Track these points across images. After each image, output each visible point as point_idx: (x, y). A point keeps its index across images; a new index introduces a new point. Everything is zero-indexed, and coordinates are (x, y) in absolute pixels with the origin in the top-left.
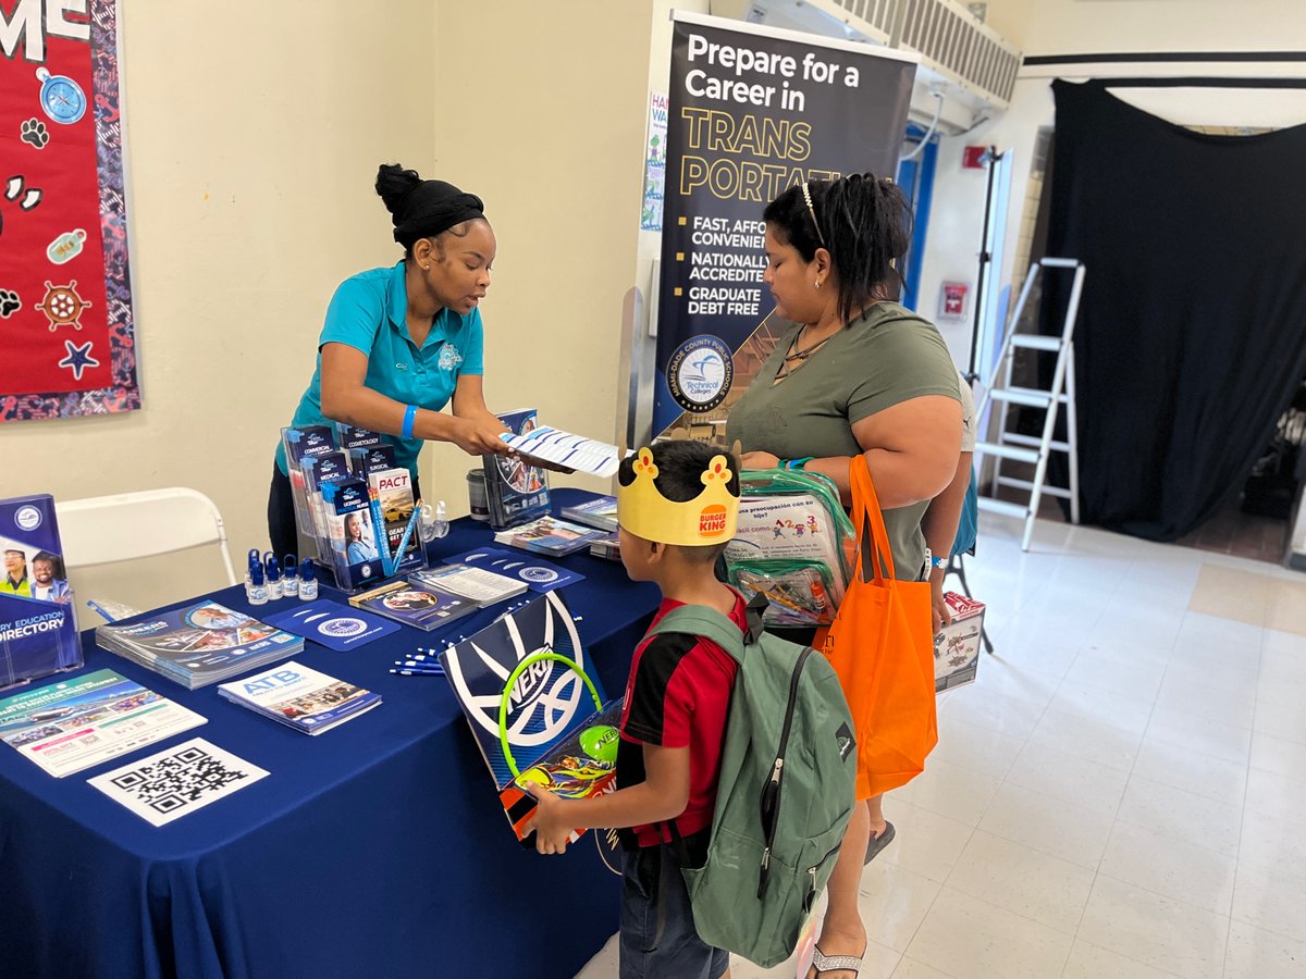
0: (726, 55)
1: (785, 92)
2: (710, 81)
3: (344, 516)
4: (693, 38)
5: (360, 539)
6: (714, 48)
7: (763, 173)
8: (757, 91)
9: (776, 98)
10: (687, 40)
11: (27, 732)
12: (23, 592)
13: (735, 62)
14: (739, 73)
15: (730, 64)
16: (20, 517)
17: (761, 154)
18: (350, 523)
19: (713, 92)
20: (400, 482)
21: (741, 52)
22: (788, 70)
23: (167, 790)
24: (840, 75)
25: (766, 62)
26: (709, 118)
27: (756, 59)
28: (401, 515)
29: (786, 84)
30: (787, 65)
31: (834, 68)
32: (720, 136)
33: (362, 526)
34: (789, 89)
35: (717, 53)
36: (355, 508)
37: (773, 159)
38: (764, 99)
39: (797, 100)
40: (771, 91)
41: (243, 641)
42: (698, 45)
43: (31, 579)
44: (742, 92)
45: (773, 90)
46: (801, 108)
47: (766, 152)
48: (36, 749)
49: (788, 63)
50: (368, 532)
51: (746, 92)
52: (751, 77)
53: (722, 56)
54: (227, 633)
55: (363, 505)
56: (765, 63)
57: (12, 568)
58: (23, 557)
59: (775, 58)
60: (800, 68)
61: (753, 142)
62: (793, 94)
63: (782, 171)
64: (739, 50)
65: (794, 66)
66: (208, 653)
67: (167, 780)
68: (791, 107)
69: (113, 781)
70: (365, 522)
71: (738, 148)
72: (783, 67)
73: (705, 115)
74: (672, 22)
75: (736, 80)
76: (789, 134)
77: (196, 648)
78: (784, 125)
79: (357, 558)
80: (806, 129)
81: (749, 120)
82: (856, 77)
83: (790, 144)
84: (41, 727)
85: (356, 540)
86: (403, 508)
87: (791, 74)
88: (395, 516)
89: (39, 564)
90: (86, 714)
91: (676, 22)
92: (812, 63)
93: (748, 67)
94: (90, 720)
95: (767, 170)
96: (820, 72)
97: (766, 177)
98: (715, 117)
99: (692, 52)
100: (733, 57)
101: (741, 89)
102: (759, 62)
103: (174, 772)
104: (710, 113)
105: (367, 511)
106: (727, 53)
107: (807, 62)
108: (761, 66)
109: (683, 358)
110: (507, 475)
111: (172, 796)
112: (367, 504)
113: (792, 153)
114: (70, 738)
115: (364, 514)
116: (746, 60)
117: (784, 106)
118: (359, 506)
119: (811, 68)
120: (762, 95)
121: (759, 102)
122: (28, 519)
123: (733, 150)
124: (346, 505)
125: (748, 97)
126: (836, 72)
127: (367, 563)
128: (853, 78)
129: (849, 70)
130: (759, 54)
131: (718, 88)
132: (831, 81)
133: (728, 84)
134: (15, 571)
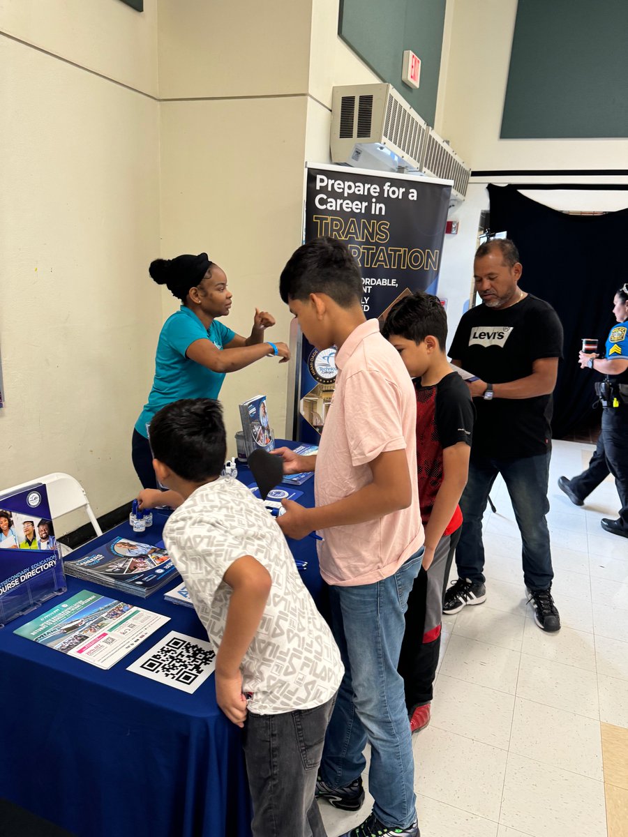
0: (338, 185)
1: (373, 205)
2: (329, 200)
4: (319, 177)
6: (331, 182)
7: (362, 250)
8: (357, 205)
9: (368, 208)
10: (315, 178)
11: (66, 640)
12: (34, 547)
13: (343, 189)
14: (346, 195)
15: (341, 190)
16: (30, 499)
17: (360, 240)
19: (331, 206)
21: (347, 184)
22: (375, 192)
23: (180, 668)
24: (406, 194)
25: (362, 189)
26: (329, 221)
27: (356, 187)
29: (374, 200)
30: (374, 190)
31: (402, 190)
32: (335, 231)
34: (376, 203)
35: (333, 185)
37: (367, 242)
38: (361, 209)
39: (381, 208)
40: (365, 204)
41: (157, 563)
42: (322, 181)
43: (38, 538)
44: (348, 206)
45: (367, 204)
46: (383, 213)
47: (363, 238)
48: (80, 651)
49: (375, 188)
51: (350, 206)
52: (353, 197)
53: (336, 186)
54: (144, 558)
56: (360, 189)
57: (28, 532)
58: (33, 525)
59: (367, 186)
60: (382, 191)
61: (355, 233)
62: (378, 206)
63: (373, 249)
64: (346, 182)
65: (378, 190)
66: (141, 573)
67: (174, 662)
68: (377, 213)
69: (142, 667)
71: (346, 237)
72: (372, 191)
73: (327, 219)
74: (307, 169)
75: (345, 199)
76: (376, 227)
77: (132, 571)
78: (374, 223)
80: (387, 225)
81: (353, 222)
82: (415, 194)
83: (377, 234)
84: (73, 636)
87: (377, 194)
89: (41, 527)
90: (95, 623)
91: (309, 169)
92: (389, 188)
93: (351, 192)
94: (100, 627)
95: (364, 249)
96: (394, 192)
97: (364, 253)
98: (332, 220)
99: (319, 185)
100: (342, 186)
101: (347, 204)
102: (358, 188)
103: (175, 655)
104: (329, 218)
106: (339, 184)
107: (386, 188)
108: (359, 191)
109: (317, 354)
110: (255, 437)
111: (185, 672)
113: (379, 239)
114: (95, 641)
116: (350, 187)
117: (373, 212)
119: (388, 190)
120: (360, 207)
121: (358, 211)
122: (34, 500)
123: (343, 238)
125: (351, 208)
126: (403, 192)
128: (413, 195)
129: (411, 191)
130: (357, 184)
131: (334, 204)
132: (400, 197)
133: (339, 202)
134: (28, 535)
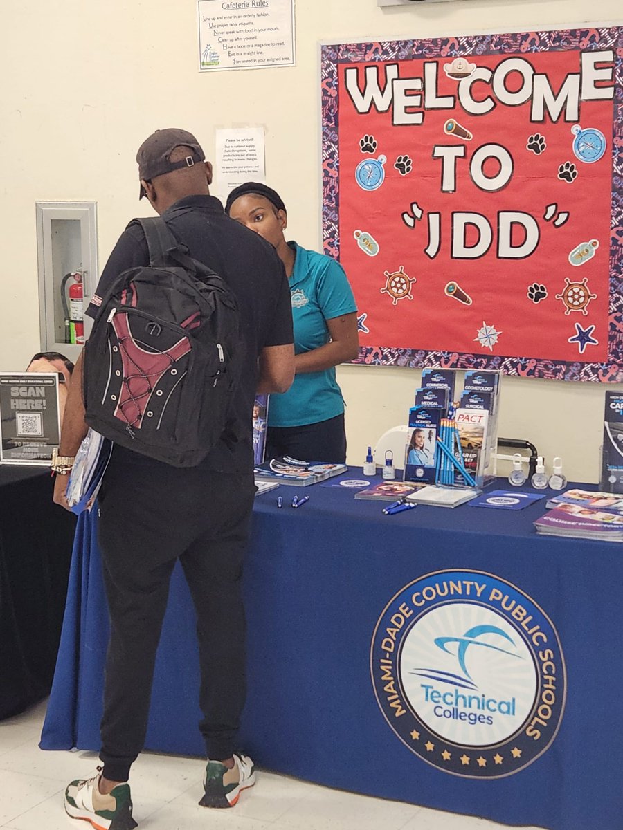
3: (414, 429)
5: (422, 448)
18: (416, 435)
20: (476, 419)
28: (470, 444)
33: (426, 441)
36: (424, 426)
50: (430, 446)
55: (432, 425)
70: (430, 438)
79: (415, 460)
85: (419, 448)
86: (474, 440)
88: (465, 443)
105: (434, 431)
112: (435, 426)
115: (430, 432)
118: (428, 426)
124: (418, 422)
127: (422, 467)
